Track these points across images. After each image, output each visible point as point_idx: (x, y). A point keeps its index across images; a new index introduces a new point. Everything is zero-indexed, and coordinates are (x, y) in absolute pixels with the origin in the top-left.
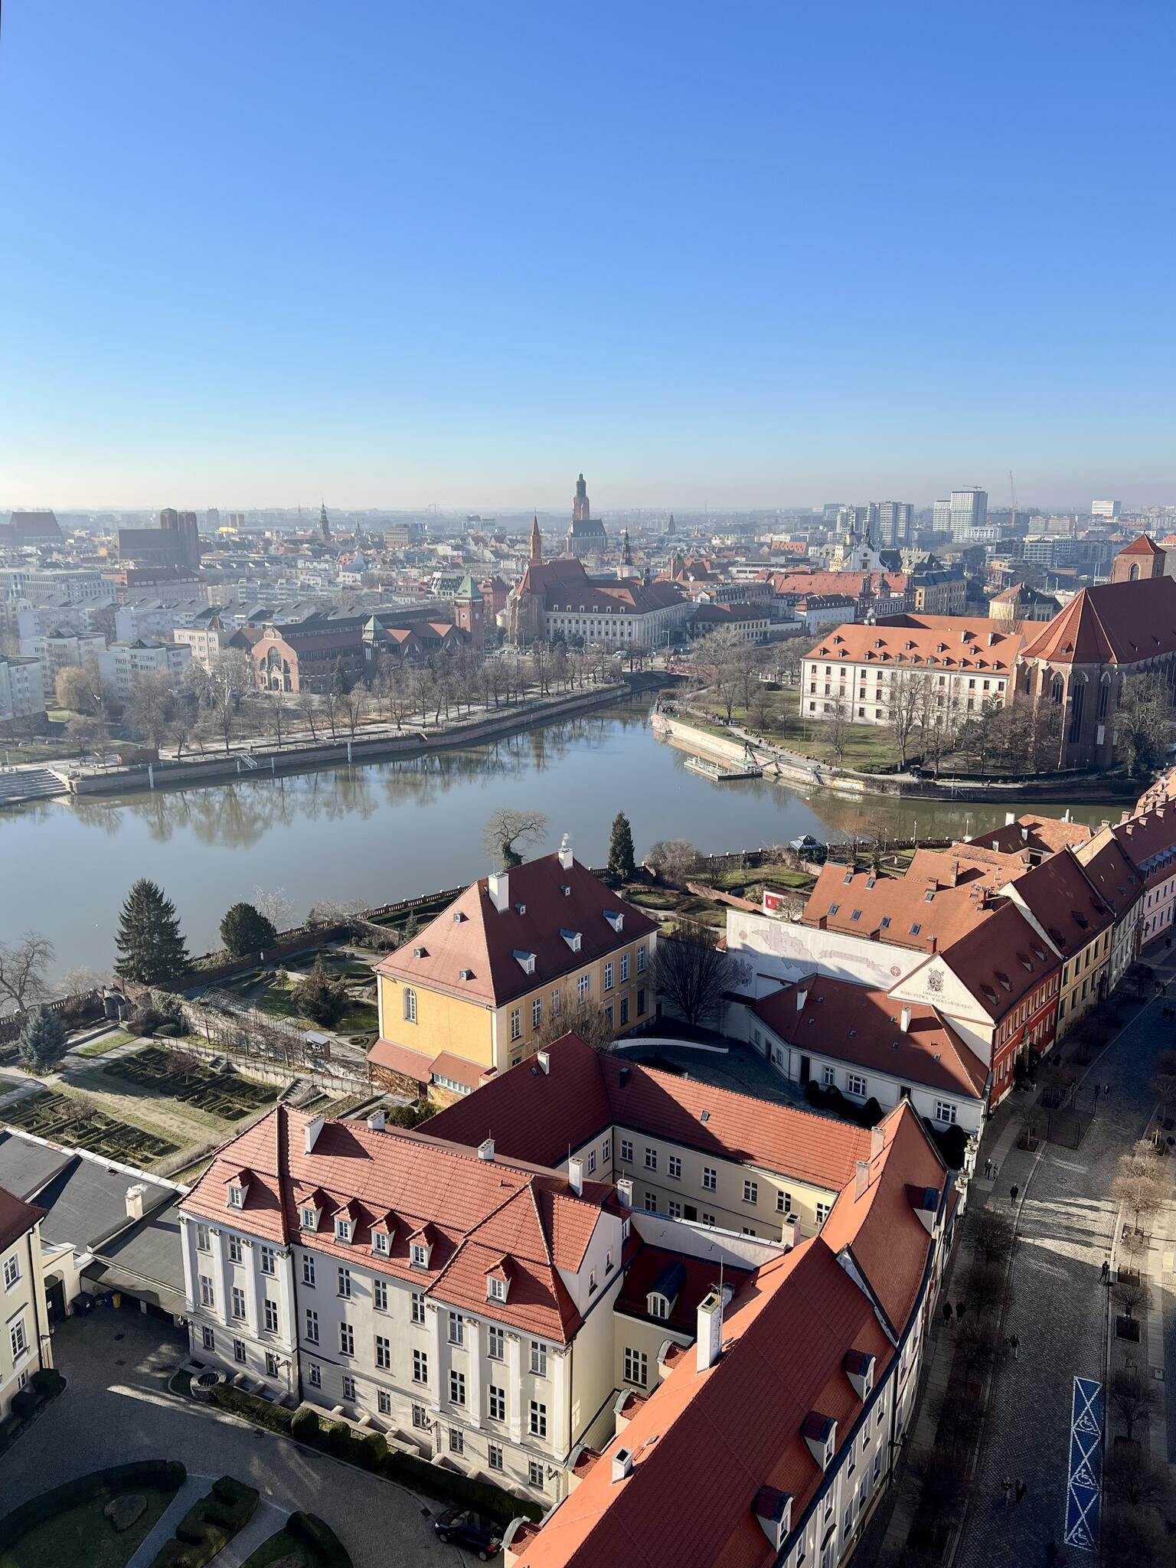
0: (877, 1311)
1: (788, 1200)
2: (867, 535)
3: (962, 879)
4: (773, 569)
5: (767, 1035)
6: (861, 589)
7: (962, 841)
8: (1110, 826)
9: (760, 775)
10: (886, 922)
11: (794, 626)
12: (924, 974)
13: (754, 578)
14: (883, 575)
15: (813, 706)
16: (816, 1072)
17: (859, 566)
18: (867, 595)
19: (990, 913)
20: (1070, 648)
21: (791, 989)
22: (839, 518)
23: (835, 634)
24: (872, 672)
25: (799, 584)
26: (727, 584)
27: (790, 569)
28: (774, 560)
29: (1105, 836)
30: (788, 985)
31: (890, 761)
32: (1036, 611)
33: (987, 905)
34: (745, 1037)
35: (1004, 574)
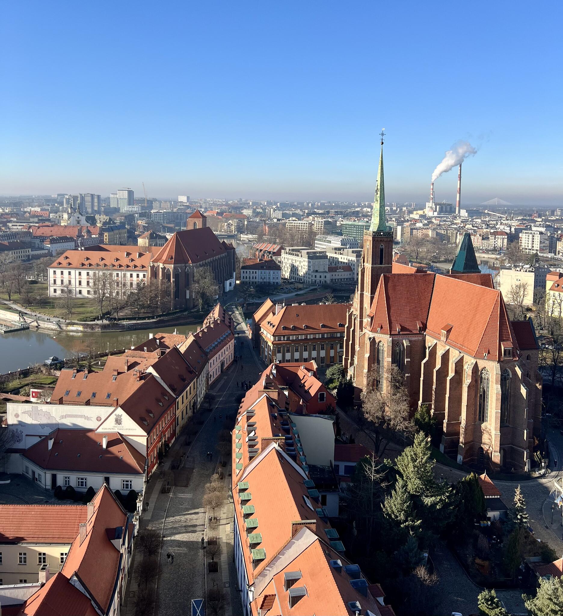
0: (93, 602)
1: (44, 556)
2: (79, 208)
3: (130, 367)
4: (31, 224)
5: (32, 467)
6: (77, 233)
7: (130, 349)
8: (193, 334)
9: (28, 328)
10: (94, 395)
11: (43, 252)
12: (113, 417)
13: (21, 229)
14: (87, 227)
15: (55, 291)
16: (60, 481)
17: (75, 223)
18: (80, 236)
19: (143, 381)
20: (172, 258)
21: (45, 440)
22: (65, 200)
23: (64, 255)
24: (84, 273)
25: (46, 231)
26: (6, 232)
27: (41, 224)
28: (32, 220)
29: (191, 339)
30: (43, 438)
31: (95, 315)
32: (158, 242)
33: (141, 378)
34: (20, 470)
35: (144, 226)
